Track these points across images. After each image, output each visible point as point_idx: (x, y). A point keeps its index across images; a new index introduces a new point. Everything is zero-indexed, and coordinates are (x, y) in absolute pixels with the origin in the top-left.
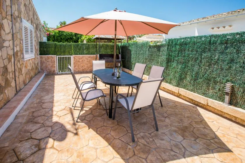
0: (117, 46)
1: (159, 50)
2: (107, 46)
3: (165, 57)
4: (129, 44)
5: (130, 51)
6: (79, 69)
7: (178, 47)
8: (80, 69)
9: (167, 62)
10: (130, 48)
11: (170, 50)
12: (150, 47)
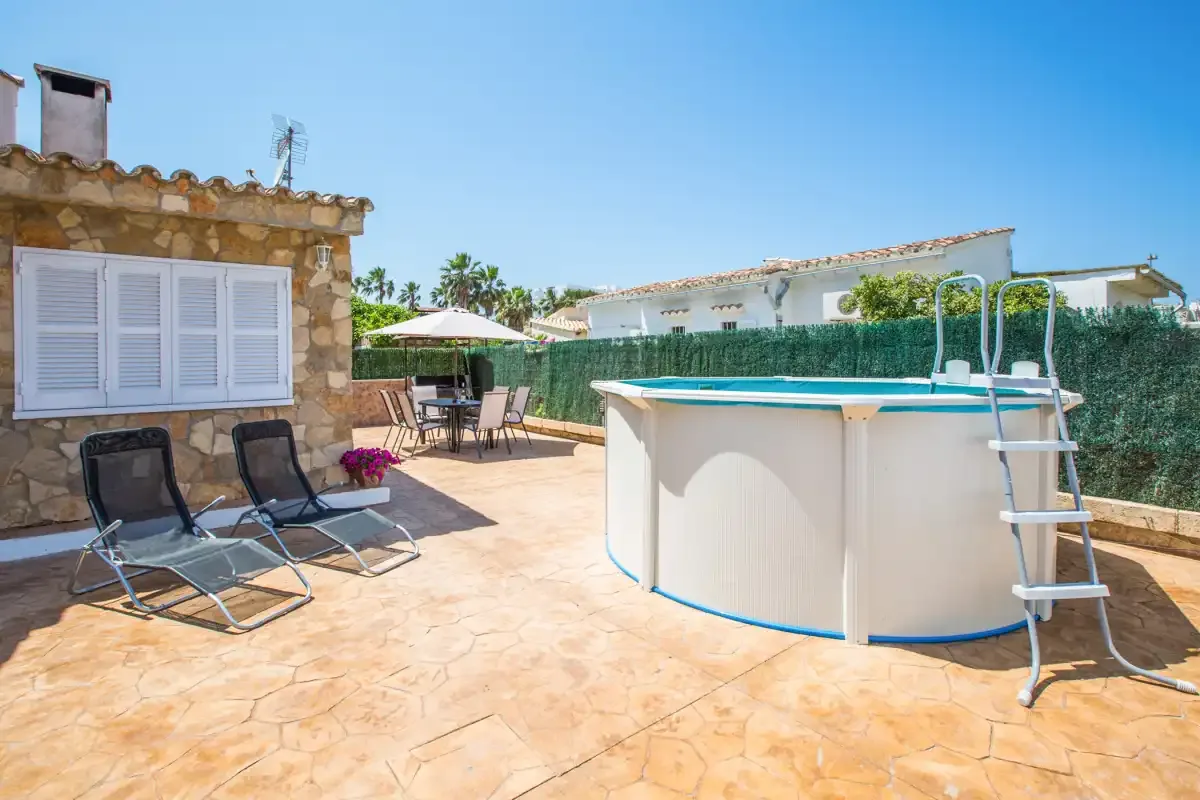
0: (461, 354)
1: (539, 362)
2: (434, 355)
3: (548, 373)
4: (488, 350)
5: (491, 366)
6: (360, 416)
7: (561, 356)
8: (363, 415)
9: (551, 383)
10: (490, 360)
11: (553, 362)
12: (526, 356)
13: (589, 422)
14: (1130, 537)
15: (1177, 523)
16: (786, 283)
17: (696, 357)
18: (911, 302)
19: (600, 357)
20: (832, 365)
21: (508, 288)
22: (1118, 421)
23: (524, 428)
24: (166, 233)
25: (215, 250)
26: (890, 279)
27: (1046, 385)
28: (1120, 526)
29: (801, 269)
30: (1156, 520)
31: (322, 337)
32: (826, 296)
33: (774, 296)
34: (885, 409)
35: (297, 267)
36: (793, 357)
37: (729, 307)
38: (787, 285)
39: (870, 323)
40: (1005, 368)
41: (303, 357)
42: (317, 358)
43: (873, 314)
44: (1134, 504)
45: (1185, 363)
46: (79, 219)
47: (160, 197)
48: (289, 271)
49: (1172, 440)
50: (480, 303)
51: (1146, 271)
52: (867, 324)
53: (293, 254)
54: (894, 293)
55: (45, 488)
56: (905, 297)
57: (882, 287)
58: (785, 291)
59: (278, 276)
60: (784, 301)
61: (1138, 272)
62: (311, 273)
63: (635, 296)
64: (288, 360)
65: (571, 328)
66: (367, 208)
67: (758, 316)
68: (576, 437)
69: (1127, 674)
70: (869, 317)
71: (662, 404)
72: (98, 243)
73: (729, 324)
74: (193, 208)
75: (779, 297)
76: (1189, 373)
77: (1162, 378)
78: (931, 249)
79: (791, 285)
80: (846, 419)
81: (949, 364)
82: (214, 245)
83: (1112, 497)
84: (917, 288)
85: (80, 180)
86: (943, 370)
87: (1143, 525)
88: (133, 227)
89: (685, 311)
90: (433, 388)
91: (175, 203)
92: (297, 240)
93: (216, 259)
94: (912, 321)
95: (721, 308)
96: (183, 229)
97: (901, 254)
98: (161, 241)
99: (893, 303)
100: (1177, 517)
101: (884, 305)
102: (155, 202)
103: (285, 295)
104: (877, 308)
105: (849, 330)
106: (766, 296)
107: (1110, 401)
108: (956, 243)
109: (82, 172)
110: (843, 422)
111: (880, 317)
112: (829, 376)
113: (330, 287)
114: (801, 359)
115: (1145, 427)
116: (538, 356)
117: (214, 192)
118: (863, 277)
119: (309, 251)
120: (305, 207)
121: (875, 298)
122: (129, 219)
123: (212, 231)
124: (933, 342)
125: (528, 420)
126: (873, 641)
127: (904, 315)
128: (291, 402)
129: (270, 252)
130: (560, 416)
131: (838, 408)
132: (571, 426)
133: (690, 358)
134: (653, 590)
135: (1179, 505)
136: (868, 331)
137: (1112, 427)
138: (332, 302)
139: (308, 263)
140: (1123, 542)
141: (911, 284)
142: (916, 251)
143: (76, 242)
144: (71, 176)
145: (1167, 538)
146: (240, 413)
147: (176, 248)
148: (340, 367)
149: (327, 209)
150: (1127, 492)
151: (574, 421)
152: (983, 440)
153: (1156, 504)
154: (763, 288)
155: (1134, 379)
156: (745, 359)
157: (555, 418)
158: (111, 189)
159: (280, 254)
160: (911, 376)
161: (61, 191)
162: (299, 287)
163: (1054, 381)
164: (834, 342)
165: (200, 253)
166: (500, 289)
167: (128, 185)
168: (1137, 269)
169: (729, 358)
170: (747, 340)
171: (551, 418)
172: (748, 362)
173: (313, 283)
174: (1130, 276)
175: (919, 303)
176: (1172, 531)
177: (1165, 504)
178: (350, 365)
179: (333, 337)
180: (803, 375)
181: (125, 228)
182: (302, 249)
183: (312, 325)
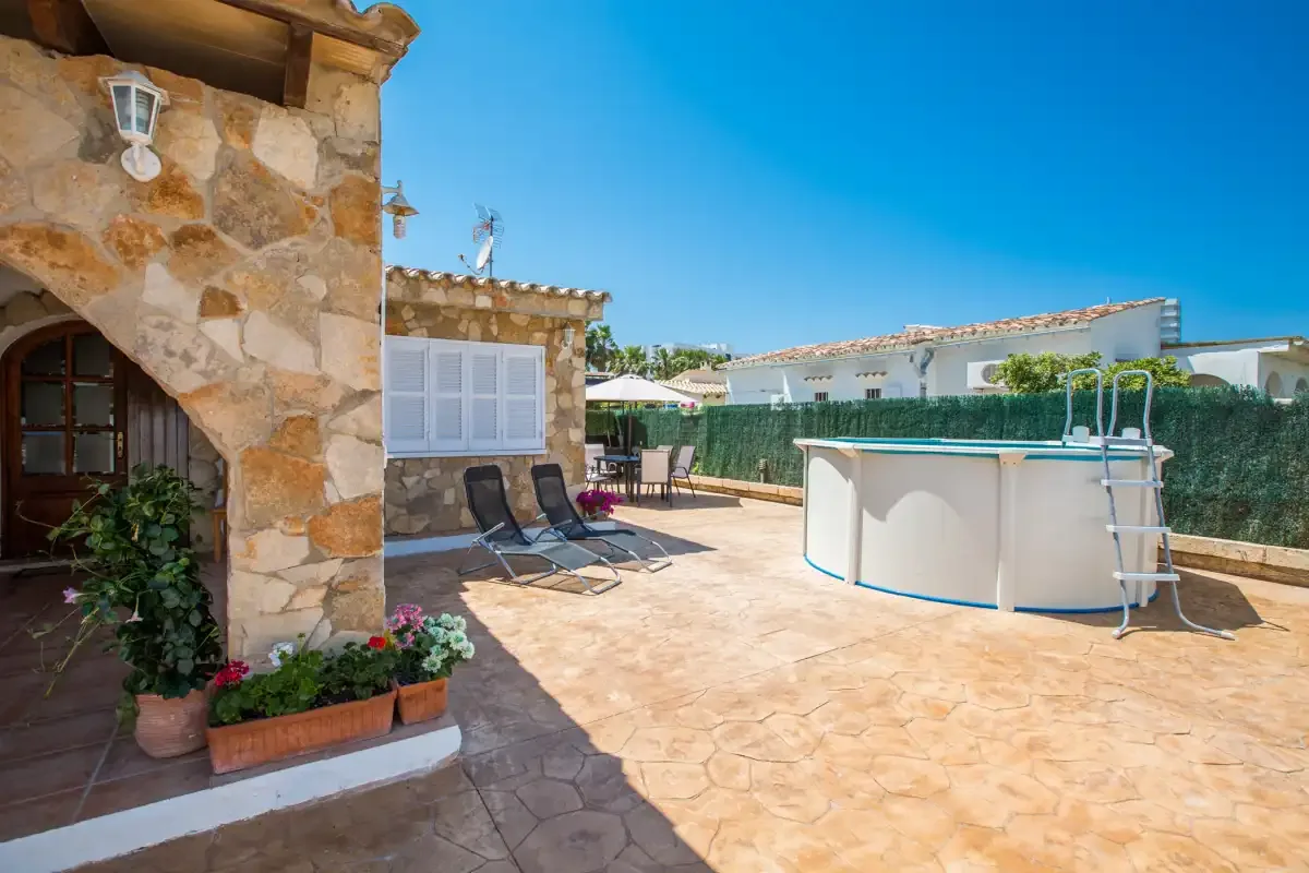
1: (696, 424)
3: (705, 434)
7: (719, 419)
9: (709, 445)
10: (642, 421)
11: (711, 426)
12: (683, 419)
13: (747, 478)
14: (1228, 568)
15: (1265, 555)
16: (931, 353)
17: (855, 421)
18: (1053, 378)
19: (760, 420)
20: (981, 430)
21: (621, 348)
22: (1223, 477)
23: (691, 486)
24: (465, 322)
25: (495, 333)
26: (1034, 357)
27: (1144, 444)
28: (1221, 558)
29: (946, 340)
30: (1248, 553)
31: (565, 401)
32: (971, 366)
33: (919, 366)
34: (1029, 457)
35: (548, 345)
36: (945, 423)
37: (874, 374)
38: (932, 355)
39: (1016, 394)
40: (1117, 432)
41: (552, 417)
42: (562, 417)
43: (1018, 387)
44: (1231, 541)
45: (1277, 431)
46: (413, 314)
47: (475, 296)
48: (543, 348)
49: (1265, 491)
50: (592, 363)
51: (1300, 343)
52: (1013, 396)
53: (546, 336)
54: (1037, 369)
55: (395, 509)
56: (1048, 373)
57: (1028, 364)
58: (929, 360)
59: (535, 352)
60: (927, 370)
61: (1291, 343)
62: (558, 350)
63: (779, 363)
64: (543, 418)
65: (699, 391)
66: (608, 300)
67: (902, 384)
68: (733, 492)
69: (1192, 630)
70: (1015, 390)
71: (866, 453)
72: (425, 330)
73: (873, 391)
74: (494, 304)
75: (924, 366)
76: (1279, 438)
77: (1258, 442)
78: (1076, 323)
79: (935, 353)
80: (1002, 463)
81: (1075, 429)
82: (495, 330)
83: (1216, 536)
84: (1057, 365)
85: (430, 287)
86: (1071, 433)
87: (1238, 557)
88: (446, 318)
89: (829, 378)
90: (601, 446)
91: (483, 302)
92: (548, 325)
93: (496, 340)
94: (1052, 394)
95: (866, 375)
96: (476, 319)
97: (1047, 326)
98: (462, 328)
99: (1037, 377)
100: (1265, 551)
101: (1029, 379)
102: (471, 302)
103: (541, 367)
104: (1022, 381)
105: (998, 400)
106: (912, 365)
107: (1216, 460)
108: (1101, 316)
109: (432, 282)
110: (999, 466)
111: (1025, 389)
112: (977, 438)
113: (570, 361)
114: (953, 425)
115: (1243, 481)
116: (695, 419)
117: (507, 292)
118: (1010, 356)
119: (557, 333)
120: (564, 301)
121: (1021, 373)
122: (443, 312)
123: (493, 319)
124: (1065, 413)
125: (694, 479)
126: (1017, 610)
127: (1047, 387)
128: (545, 452)
129: (530, 335)
130: (718, 472)
131: (997, 456)
132: (728, 483)
133: (849, 422)
134: (857, 583)
135: (1268, 541)
136: (1014, 402)
137: (1217, 481)
138: (572, 374)
139: (556, 342)
140: (1223, 571)
141: (1053, 362)
142: (1061, 324)
143: (411, 330)
144: (424, 285)
145: (1258, 568)
146: (511, 459)
147: (471, 334)
148: (577, 426)
149: (579, 301)
150: (1228, 533)
151: (732, 478)
152: (1097, 481)
153: (1250, 541)
154: (909, 357)
155: (1235, 442)
156: (900, 424)
157: (713, 475)
158: (446, 292)
159: (538, 335)
160: (1050, 439)
161: (419, 296)
162: (550, 361)
163: (1149, 440)
164: (984, 410)
165: (486, 337)
166: (613, 349)
167: (457, 289)
168: (1291, 341)
169: (886, 423)
170: (903, 408)
171: (708, 475)
172: (903, 427)
173: (559, 359)
174: (1284, 348)
175: (1060, 376)
176: (1261, 561)
177: (1257, 541)
178: (584, 423)
179: (573, 400)
180: (955, 438)
181: (440, 318)
182: (551, 331)
183: (558, 392)
